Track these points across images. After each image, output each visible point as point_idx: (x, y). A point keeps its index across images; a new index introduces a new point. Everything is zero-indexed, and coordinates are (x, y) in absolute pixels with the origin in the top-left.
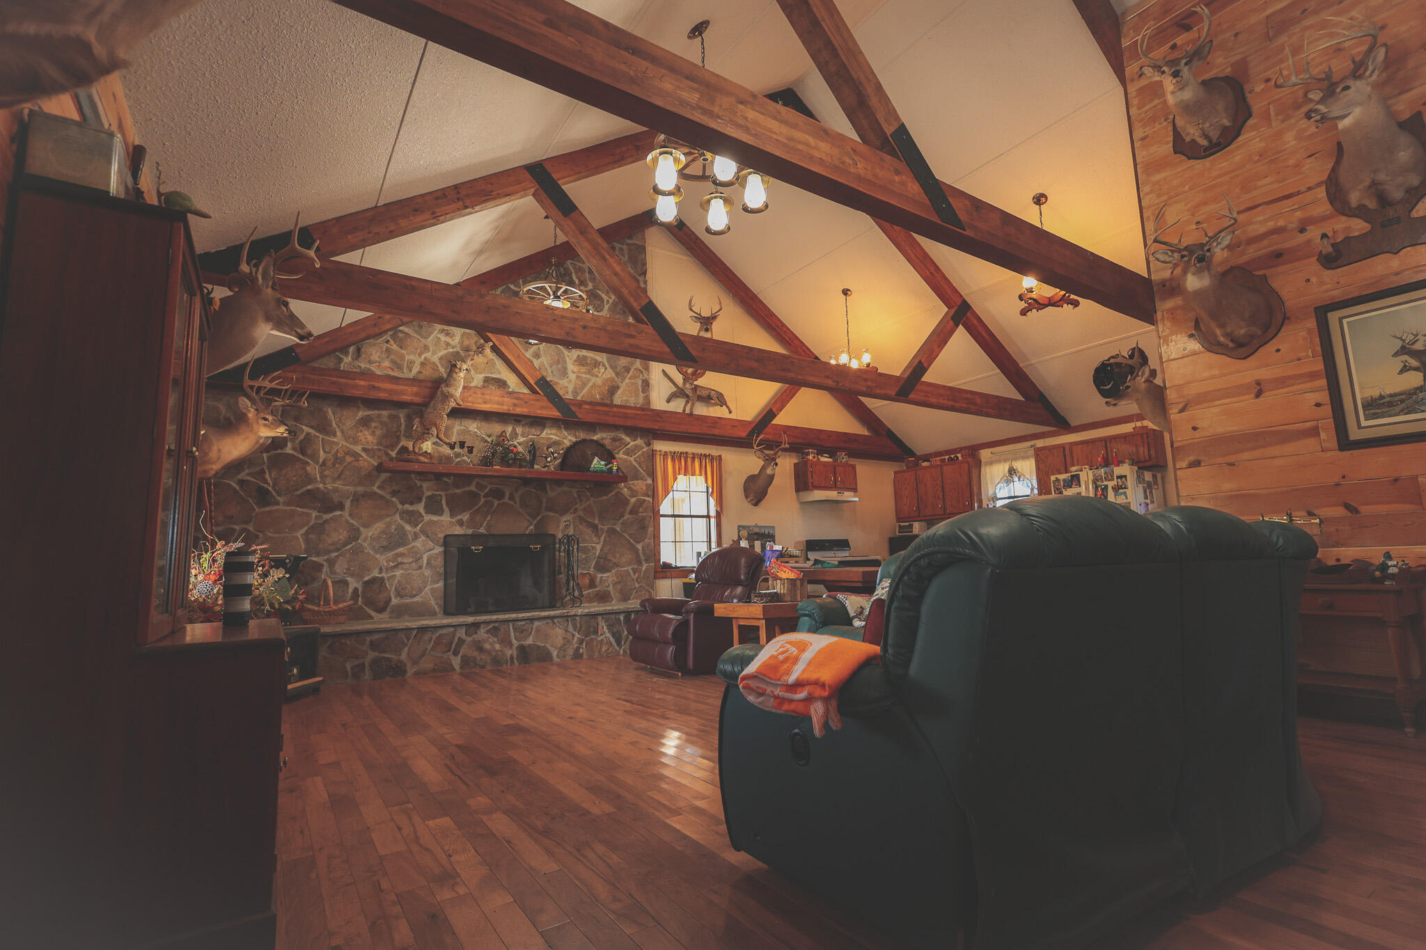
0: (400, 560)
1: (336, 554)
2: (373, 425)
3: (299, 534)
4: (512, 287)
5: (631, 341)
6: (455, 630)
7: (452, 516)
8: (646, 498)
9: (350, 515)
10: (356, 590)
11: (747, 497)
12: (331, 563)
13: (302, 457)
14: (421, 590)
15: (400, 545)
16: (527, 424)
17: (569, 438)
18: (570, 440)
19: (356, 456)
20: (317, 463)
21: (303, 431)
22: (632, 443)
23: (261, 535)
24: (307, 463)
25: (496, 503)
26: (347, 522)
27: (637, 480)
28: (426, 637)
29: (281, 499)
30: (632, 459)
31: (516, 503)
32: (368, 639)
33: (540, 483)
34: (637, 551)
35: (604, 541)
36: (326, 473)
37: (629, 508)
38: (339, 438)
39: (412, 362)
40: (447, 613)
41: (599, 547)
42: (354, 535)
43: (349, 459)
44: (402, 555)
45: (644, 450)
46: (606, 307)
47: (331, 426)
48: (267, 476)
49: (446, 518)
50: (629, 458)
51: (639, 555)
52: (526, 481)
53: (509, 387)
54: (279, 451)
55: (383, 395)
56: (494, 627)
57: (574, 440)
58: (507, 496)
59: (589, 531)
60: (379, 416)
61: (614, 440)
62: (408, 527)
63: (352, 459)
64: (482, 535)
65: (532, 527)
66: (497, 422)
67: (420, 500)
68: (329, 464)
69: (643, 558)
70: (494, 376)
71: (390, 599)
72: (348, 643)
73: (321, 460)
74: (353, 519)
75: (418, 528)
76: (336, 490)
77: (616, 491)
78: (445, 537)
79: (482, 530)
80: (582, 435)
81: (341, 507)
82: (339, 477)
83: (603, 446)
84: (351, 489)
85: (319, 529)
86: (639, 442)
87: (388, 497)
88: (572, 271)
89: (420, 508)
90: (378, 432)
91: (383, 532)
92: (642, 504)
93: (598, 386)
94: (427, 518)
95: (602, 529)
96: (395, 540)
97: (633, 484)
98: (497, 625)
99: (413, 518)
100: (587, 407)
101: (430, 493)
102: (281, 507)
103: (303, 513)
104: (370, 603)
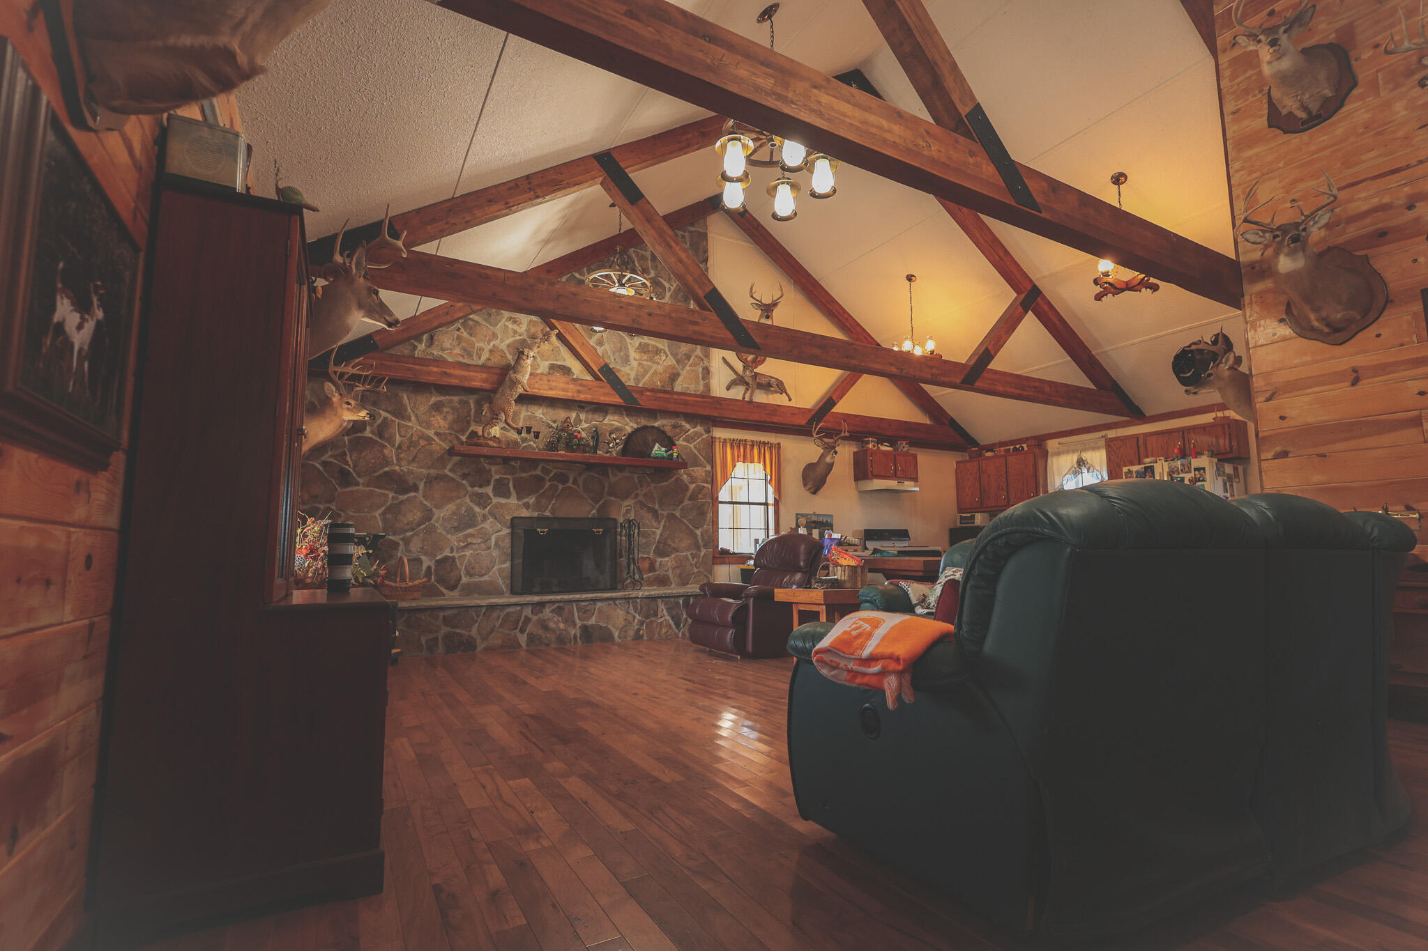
0: (470, 540)
1: (411, 533)
2: (445, 410)
3: (377, 513)
4: (577, 275)
5: (696, 328)
6: (522, 609)
7: (519, 499)
8: (705, 485)
9: (424, 497)
10: (429, 568)
11: (805, 485)
12: (407, 541)
13: (379, 440)
14: (489, 570)
15: (470, 527)
16: (590, 410)
17: (631, 424)
18: (632, 427)
19: (429, 440)
20: (393, 446)
21: (380, 415)
22: (692, 430)
23: (343, 514)
24: (384, 446)
25: (561, 487)
26: (422, 503)
27: (696, 466)
28: (495, 615)
29: (361, 481)
30: (692, 446)
31: (579, 487)
32: (441, 614)
33: (602, 468)
34: (695, 536)
35: (664, 526)
36: (402, 456)
37: (689, 494)
38: (413, 423)
39: (481, 349)
40: (514, 592)
41: (659, 532)
42: (428, 516)
43: (422, 443)
44: (471, 535)
45: (704, 437)
46: (668, 294)
47: (406, 410)
48: (348, 458)
49: (513, 501)
50: (688, 444)
51: (698, 541)
52: (589, 466)
53: (573, 374)
54: (358, 435)
55: (454, 382)
56: (559, 606)
57: (636, 426)
58: (571, 480)
59: (649, 516)
60: (451, 401)
61: (675, 427)
62: (477, 509)
63: (426, 443)
64: (547, 518)
65: (594, 511)
66: (562, 408)
67: (488, 483)
68: (405, 447)
69: (701, 543)
70: (559, 363)
71: (460, 579)
72: (423, 617)
73: (397, 444)
74: (426, 500)
75: (487, 509)
76: (410, 472)
77: (675, 477)
78: (513, 519)
79: (547, 513)
80: (644, 422)
81: (415, 488)
82: (413, 460)
83: (663, 432)
84: (424, 471)
85: (394, 510)
86: (699, 429)
87: (459, 479)
88: (635, 259)
89: (489, 490)
90: (450, 417)
91: (454, 513)
92: (701, 490)
93: (660, 374)
94: (495, 500)
95: (662, 515)
96: (467, 521)
97: (693, 470)
98: (561, 604)
99: (482, 500)
100: (648, 393)
101: (498, 477)
102: (361, 488)
103: (382, 494)
104: (441, 580)
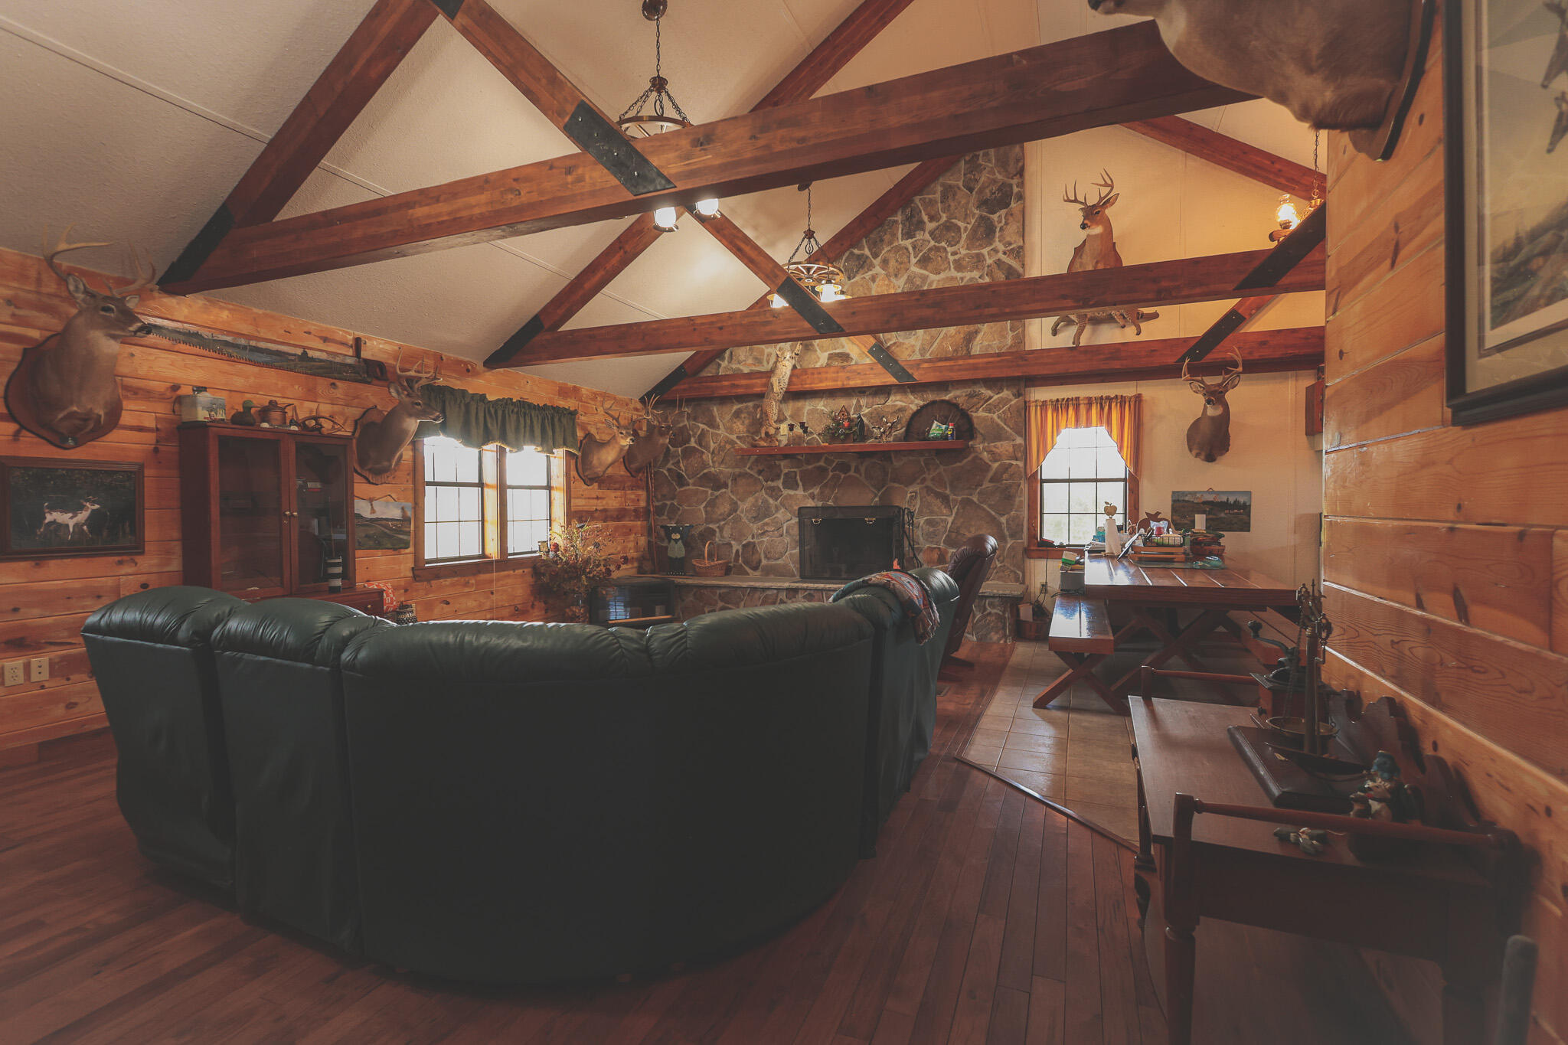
0: (766, 528)
1: (723, 522)
2: (743, 416)
3: (702, 507)
4: (856, 251)
6: (778, 593)
7: (804, 490)
8: (1014, 462)
9: (731, 492)
10: (737, 551)
11: (1191, 450)
12: (721, 529)
13: (700, 448)
14: (782, 555)
15: (765, 517)
16: (870, 394)
17: (916, 402)
18: (917, 404)
19: (732, 442)
20: (709, 452)
21: (699, 427)
22: (996, 397)
23: (681, 508)
24: (703, 453)
25: (843, 476)
26: (730, 497)
27: (1000, 440)
28: (757, 595)
29: (690, 481)
30: (995, 416)
31: (861, 475)
32: (718, 592)
33: (885, 455)
34: (1000, 524)
35: (957, 514)
36: (715, 459)
37: (990, 474)
38: (722, 431)
39: (769, 355)
40: (804, 577)
41: (950, 520)
42: (734, 508)
43: (728, 446)
44: (767, 524)
45: (1013, 403)
46: (964, 236)
47: (715, 421)
48: (681, 465)
49: (800, 492)
50: (990, 415)
51: (1002, 530)
52: (863, 455)
53: (852, 359)
54: (687, 445)
55: (740, 391)
56: (809, 594)
57: (922, 403)
58: (853, 469)
59: (938, 502)
60: (747, 407)
61: (971, 396)
62: (771, 501)
63: (730, 446)
64: (830, 507)
65: (877, 499)
66: (842, 397)
67: (778, 477)
68: (716, 452)
69: (1007, 533)
70: (837, 351)
71: (760, 561)
72: (706, 593)
73: (711, 450)
74: (733, 494)
75: (779, 501)
76: (721, 472)
77: (973, 455)
78: (800, 509)
79: (830, 503)
80: (931, 397)
81: (725, 486)
82: (722, 462)
83: (956, 406)
84: (730, 470)
85: (712, 504)
86: (1006, 393)
87: (756, 476)
88: (921, 208)
89: (779, 483)
90: (747, 422)
91: (753, 505)
92: (1007, 469)
93: (950, 337)
94: (786, 492)
95: (956, 500)
96: (762, 513)
97: (995, 446)
98: (812, 592)
99: (774, 492)
100: (926, 365)
101: (786, 471)
102: (691, 487)
103: (704, 491)
104: (746, 562)
